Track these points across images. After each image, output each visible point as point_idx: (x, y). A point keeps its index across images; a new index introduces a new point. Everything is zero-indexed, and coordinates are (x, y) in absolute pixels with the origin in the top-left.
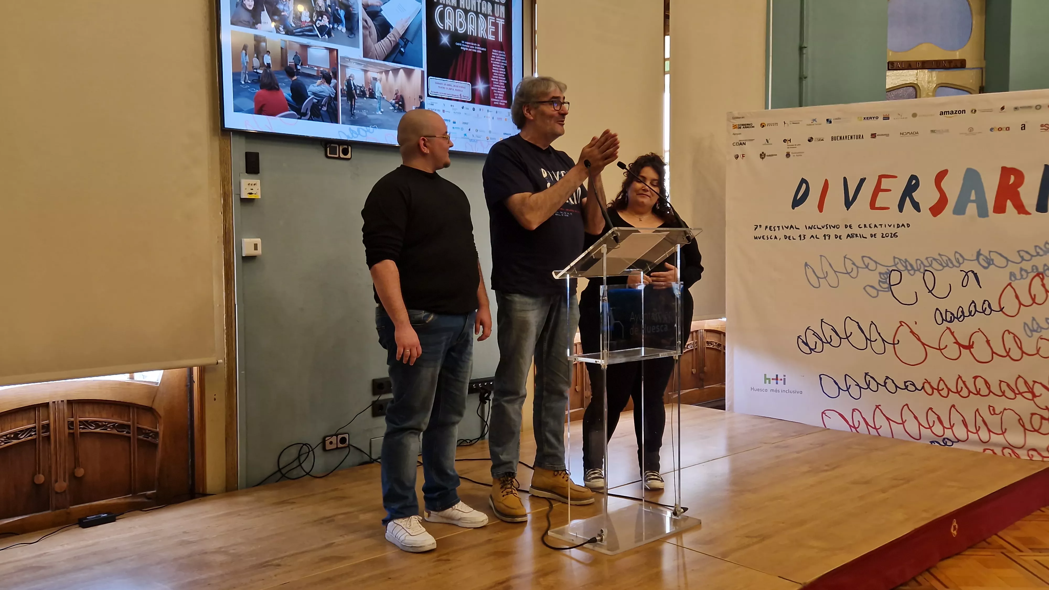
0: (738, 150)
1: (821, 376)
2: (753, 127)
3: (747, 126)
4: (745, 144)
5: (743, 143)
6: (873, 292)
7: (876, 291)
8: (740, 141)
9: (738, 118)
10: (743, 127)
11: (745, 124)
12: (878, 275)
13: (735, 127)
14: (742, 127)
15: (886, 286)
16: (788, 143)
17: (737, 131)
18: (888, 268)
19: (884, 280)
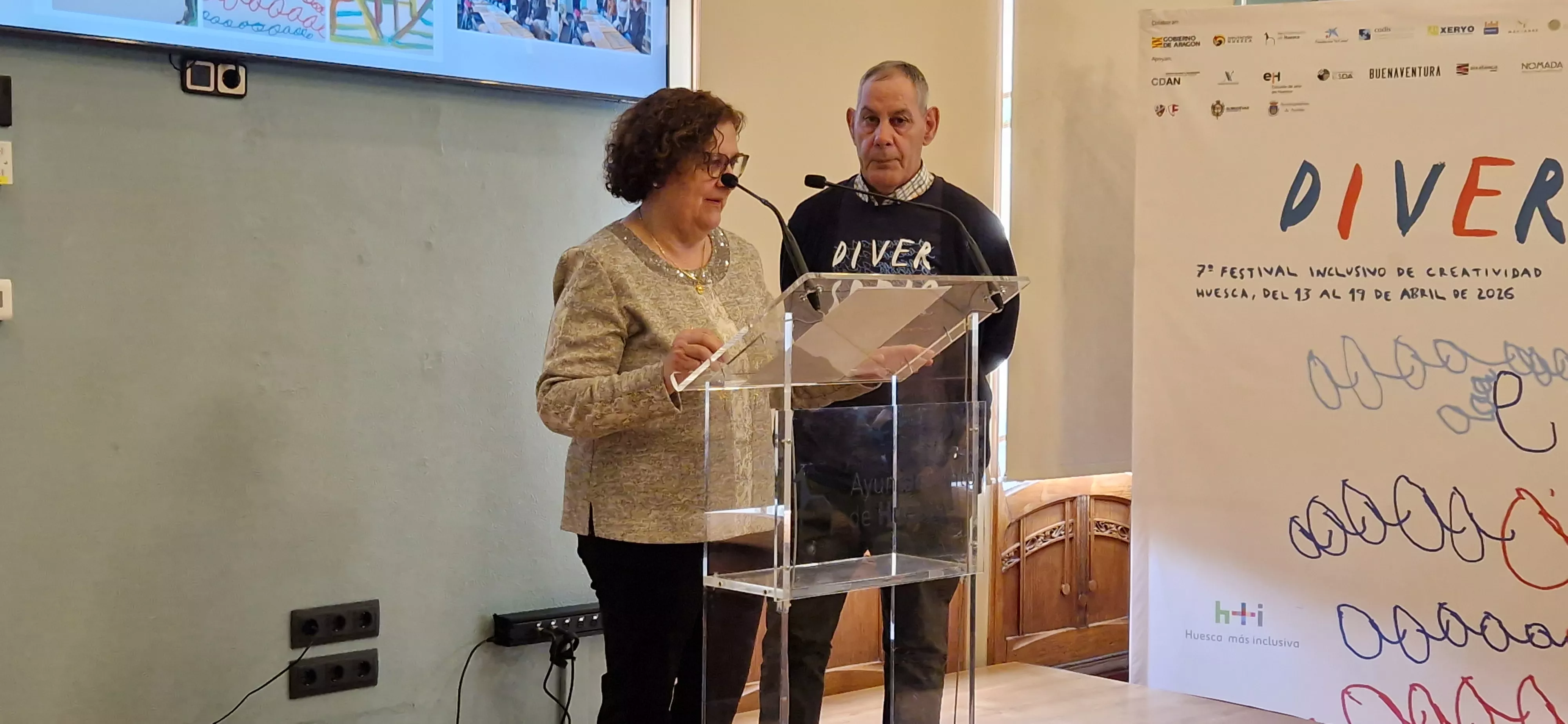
0: (1165, 96)
1: (1342, 609)
2: (1198, 44)
3: (1183, 41)
4: (1179, 83)
5: (1175, 79)
6: (1459, 423)
7: (1464, 419)
8: (1167, 74)
9: (1163, 23)
10: (1176, 44)
11: (1180, 38)
12: (1471, 384)
13: (1157, 42)
14: (1173, 43)
15: (1488, 407)
16: (1273, 82)
17: (1160, 52)
18: (1489, 367)
19: (1484, 396)
